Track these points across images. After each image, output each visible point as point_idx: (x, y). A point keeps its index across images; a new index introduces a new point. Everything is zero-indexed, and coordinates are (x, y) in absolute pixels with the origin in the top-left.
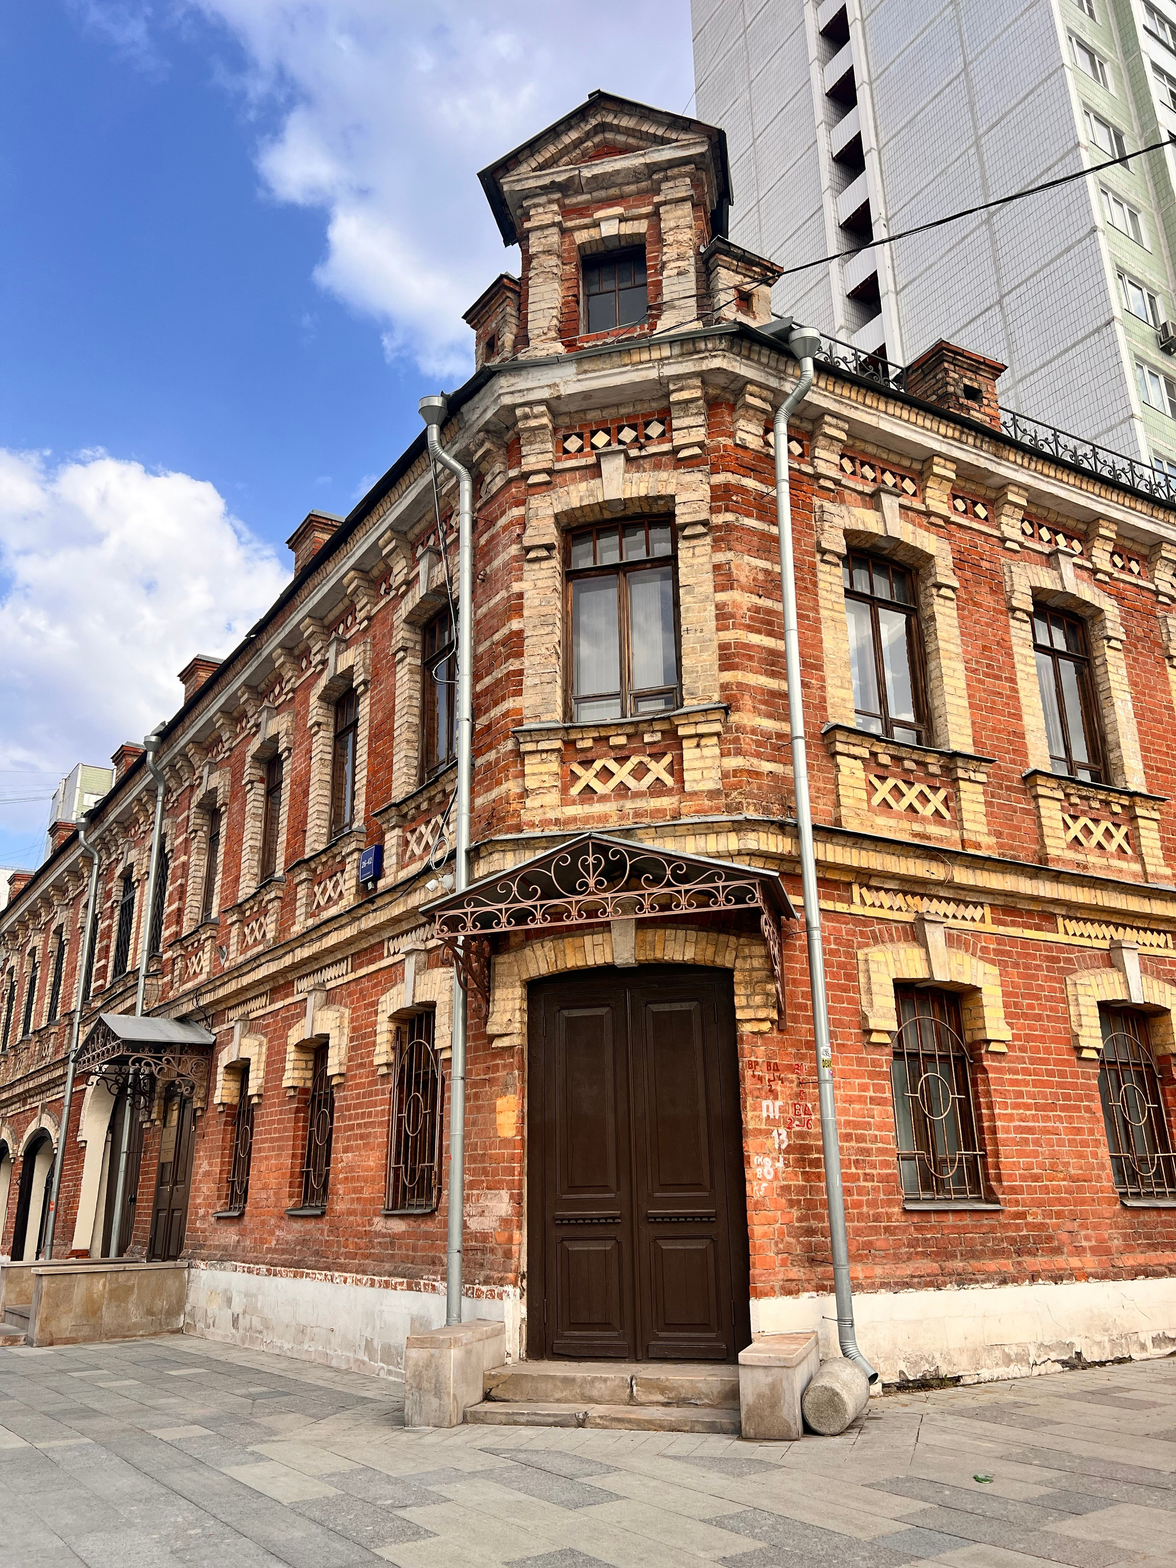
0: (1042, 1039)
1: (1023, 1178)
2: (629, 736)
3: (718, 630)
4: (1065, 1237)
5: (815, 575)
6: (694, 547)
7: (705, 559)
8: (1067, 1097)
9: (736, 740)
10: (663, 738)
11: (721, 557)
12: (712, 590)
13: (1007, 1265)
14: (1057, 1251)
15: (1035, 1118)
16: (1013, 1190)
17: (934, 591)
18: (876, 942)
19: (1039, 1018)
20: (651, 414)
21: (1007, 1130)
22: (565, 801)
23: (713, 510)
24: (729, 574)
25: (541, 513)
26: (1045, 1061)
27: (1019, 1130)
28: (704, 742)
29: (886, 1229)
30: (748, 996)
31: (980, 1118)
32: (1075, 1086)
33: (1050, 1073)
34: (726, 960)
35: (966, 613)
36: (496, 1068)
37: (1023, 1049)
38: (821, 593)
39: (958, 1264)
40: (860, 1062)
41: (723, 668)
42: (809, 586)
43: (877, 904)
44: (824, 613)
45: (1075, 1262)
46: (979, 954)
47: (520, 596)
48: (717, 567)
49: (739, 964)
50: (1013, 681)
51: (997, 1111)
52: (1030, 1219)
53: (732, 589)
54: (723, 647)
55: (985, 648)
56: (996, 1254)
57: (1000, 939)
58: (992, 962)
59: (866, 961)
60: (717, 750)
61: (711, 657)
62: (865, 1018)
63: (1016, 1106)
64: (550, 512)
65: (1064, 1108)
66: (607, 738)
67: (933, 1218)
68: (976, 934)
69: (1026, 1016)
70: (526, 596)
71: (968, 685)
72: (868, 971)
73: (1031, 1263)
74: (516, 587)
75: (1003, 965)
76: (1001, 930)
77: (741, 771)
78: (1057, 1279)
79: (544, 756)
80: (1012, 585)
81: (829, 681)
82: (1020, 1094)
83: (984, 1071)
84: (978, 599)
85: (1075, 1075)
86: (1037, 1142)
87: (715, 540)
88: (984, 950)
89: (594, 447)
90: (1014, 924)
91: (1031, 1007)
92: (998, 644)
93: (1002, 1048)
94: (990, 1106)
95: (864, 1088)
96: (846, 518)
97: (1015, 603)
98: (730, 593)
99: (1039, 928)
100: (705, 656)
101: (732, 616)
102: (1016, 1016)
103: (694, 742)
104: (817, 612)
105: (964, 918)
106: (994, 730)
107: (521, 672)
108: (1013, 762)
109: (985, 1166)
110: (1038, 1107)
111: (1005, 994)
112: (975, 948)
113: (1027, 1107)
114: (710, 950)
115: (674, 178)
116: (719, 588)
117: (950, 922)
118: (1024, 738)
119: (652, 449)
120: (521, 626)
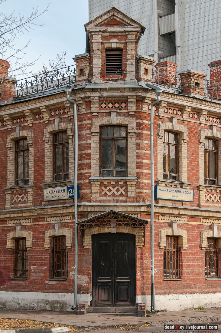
0: (194, 246)
1: (187, 274)
2: (115, 182)
3: (136, 159)
4: (193, 286)
5: (157, 142)
6: (132, 138)
7: (134, 141)
8: (197, 258)
9: (139, 185)
10: (123, 183)
11: (138, 141)
12: (135, 149)
13: (181, 291)
14: (192, 288)
15: (190, 262)
16: (185, 276)
17: (183, 141)
18: (163, 227)
19: (194, 241)
20: (122, 101)
21: (185, 265)
22: (101, 196)
23: (137, 129)
24: (139, 146)
25: (96, 124)
26: (194, 251)
27: (187, 265)
28: (132, 185)
29: (160, 284)
30: (139, 241)
31: (180, 262)
32: (199, 255)
33: (195, 253)
34: (135, 233)
35: (189, 145)
36: (84, 252)
37: (190, 248)
38: (158, 146)
39: (172, 290)
40: (158, 252)
41: (137, 168)
42: (156, 145)
43: (164, 219)
44: (158, 151)
45: (195, 290)
46: (183, 228)
47: (90, 144)
48: (137, 144)
49: (137, 234)
50: (198, 162)
51: (183, 261)
52: (187, 282)
53: (140, 149)
54: (137, 163)
55: (193, 154)
56: (180, 289)
57: (188, 225)
58: (186, 230)
59: (161, 232)
60: (135, 188)
61: (134, 165)
62: (160, 243)
63: (187, 260)
64: (98, 124)
65: (197, 260)
66: (111, 182)
67: (169, 282)
68: (183, 224)
69: (191, 241)
70: (92, 144)
71: (188, 164)
72: (161, 234)
73: (186, 290)
74: (89, 142)
75: (188, 230)
76: (189, 223)
77: (140, 193)
78: (191, 293)
79: (96, 185)
80: (201, 136)
81: (158, 168)
82: (188, 258)
83: (182, 253)
84: (193, 141)
85: (200, 253)
86: (190, 267)
87: (137, 137)
88: (185, 227)
89: (108, 107)
90: (191, 221)
91: (193, 239)
92: (196, 152)
93: (186, 248)
94: (182, 260)
95: (158, 257)
96: (165, 126)
97: (201, 141)
98: (139, 150)
99: (196, 221)
100: (133, 165)
101: (140, 156)
102: (189, 241)
103: (130, 185)
104: (157, 151)
105: (181, 221)
106: (192, 175)
107: (90, 163)
108: (196, 182)
109: (180, 272)
110: (191, 260)
111: (187, 237)
112: (182, 227)
113: (189, 260)
114: (132, 231)
115: (131, 34)
116: (137, 149)
117: (178, 222)
118: (199, 176)
119: (123, 111)
120: (90, 152)
